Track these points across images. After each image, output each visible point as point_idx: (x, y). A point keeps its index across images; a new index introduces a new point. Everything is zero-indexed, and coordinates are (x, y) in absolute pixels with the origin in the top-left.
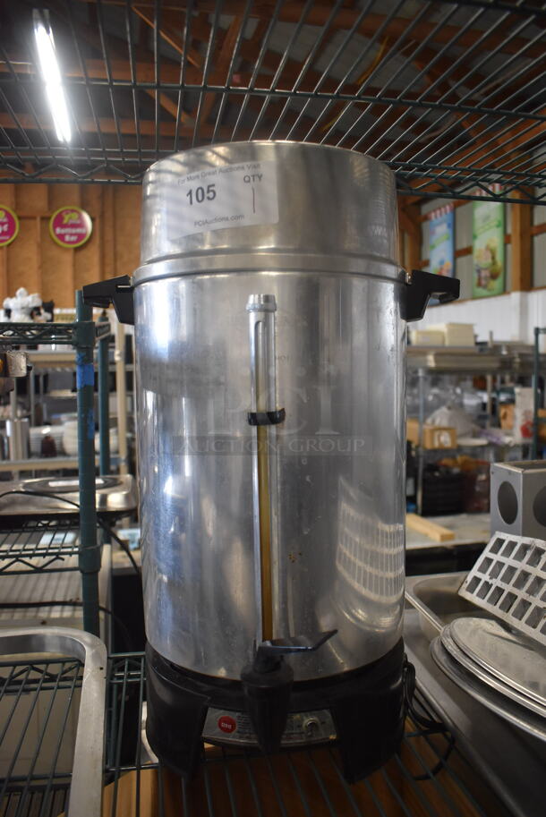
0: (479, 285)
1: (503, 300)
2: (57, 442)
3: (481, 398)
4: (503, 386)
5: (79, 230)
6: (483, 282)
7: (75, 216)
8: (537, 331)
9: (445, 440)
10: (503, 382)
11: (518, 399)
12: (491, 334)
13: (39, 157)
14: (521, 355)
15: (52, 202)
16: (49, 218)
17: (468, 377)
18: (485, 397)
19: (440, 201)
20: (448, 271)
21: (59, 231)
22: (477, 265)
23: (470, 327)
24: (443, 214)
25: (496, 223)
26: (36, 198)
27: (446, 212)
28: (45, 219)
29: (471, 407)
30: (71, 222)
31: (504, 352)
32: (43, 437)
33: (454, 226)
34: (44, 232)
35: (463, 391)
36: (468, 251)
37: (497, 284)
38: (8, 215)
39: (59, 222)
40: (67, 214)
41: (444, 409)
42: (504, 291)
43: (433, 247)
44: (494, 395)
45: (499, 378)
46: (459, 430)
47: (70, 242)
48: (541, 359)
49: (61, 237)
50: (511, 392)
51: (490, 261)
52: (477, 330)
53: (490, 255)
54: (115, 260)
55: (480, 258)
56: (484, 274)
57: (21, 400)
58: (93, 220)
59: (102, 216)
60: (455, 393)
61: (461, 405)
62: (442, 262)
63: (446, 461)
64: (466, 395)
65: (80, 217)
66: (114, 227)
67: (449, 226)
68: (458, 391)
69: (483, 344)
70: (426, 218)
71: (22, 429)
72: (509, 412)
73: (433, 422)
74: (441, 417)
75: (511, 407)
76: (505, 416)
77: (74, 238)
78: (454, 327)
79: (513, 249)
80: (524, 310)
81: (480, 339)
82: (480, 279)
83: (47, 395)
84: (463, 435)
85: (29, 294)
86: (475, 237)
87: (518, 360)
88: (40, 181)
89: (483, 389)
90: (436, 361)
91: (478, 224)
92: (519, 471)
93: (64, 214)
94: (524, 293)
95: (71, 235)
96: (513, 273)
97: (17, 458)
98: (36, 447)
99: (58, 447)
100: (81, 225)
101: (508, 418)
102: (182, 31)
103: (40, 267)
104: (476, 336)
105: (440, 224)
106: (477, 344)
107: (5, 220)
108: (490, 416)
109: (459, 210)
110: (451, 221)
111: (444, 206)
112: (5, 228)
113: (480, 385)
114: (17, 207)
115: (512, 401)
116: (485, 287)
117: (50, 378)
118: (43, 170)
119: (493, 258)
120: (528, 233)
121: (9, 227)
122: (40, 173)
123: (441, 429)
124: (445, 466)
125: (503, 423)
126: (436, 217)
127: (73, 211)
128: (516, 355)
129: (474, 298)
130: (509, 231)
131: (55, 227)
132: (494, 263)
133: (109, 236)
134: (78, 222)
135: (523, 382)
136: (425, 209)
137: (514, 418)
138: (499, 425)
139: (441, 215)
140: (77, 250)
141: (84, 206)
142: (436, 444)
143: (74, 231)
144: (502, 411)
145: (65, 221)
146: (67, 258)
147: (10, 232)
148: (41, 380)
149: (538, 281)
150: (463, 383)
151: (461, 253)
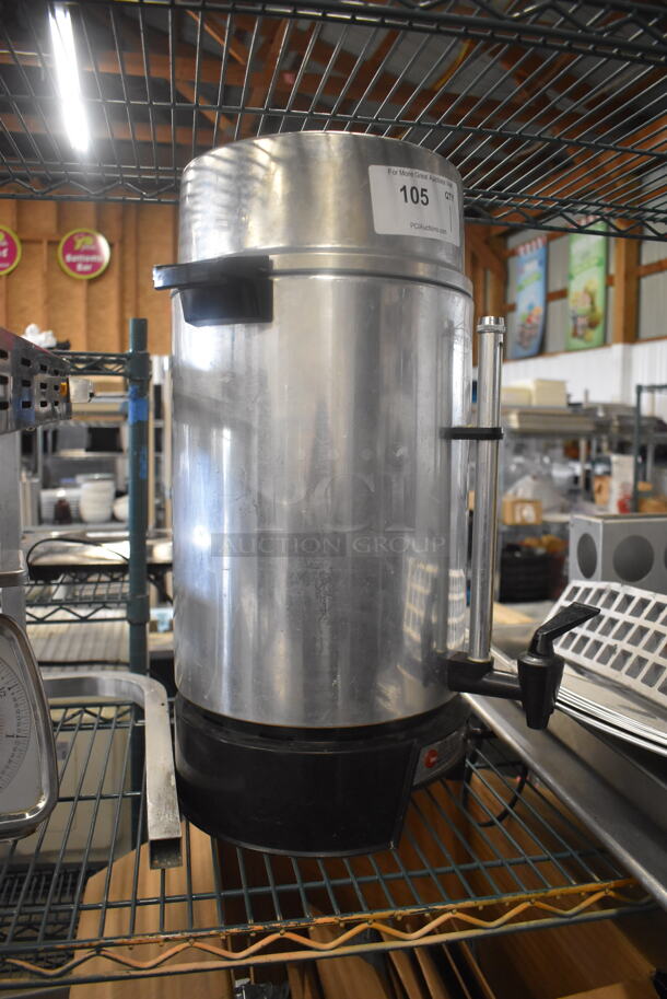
0: (575, 334)
1: (602, 353)
2: (73, 507)
3: (573, 469)
4: (600, 456)
5: (93, 258)
6: (580, 332)
7: (89, 240)
8: (639, 389)
9: (528, 514)
10: (599, 450)
11: (615, 469)
12: (587, 393)
13: (51, 173)
14: (620, 418)
15: (62, 222)
16: (57, 243)
17: (559, 442)
18: (578, 469)
19: (531, 233)
20: (538, 318)
21: (69, 258)
22: (573, 311)
23: (561, 384)
24: (534, 249)
25: (596, 261)
26: (43, 218)
27: (537, 247)
28: (53, 244)
29: (560, 479)
30: (84, 248)
31: (601, 414)
32: (56, 501)
33: (546, 264)
34: (52, 260)
35: (552, 460)
36: (563, 294)
37: (596, 334)
38: (8, 238)
39: (70, 247)
40: (80, 238)
41: (528, 480)
42: (604, 343)
43: (521, 288)
44: (588, 466)
45: (594, 444)
46: (545, 503)
47: (82, 273)
48: (644, 423)
49: (73, 265)
50: (608, 462)
51: (587, 306)
52: (570, 389)
53: (588, 300)
54: (137, 296)
55: (577, 302)
56: (582, 322)
57: (25, 460)
58: (111, 245)
59: (122, 242)
60: (542, 463)
61: (549, 477)
62: (531, 307)
63: (529, 541)
64: (556, 465)
65: (95, 242)
66: (137, 254)
67: (540, 263)
68: (546, 460)
69: (576, 405)
70: (514, 253)
71: (32, 490)
72: (604, 484)
73: (515, 493)
74: (524, 488)
75: (607, 478)
76: (600, 490)
77: (88, 268)
78: (543, 384)
79: (616, 293)
80: (627, 365)
81: (574, 400)
82: (575, 328)
83: (56, 455)
84: (550, 510)
85: (41, 332)
86: (570, 277)
87: (616, 423)
88: (50, 198)
89: (576, 458)
90: (520, 421)
91: (576, 261)
92: (600, 521)
93: (76, 238)
94: (628, 346)
95: (84, 263)
96: (616, 321)
97: (26, 524)
98: (48, 512)
99: (73, 514)
100: (96, 252)
101: (604, 492)
102: (226, 20)
103: (47, 301)
104: (569, 396)
105: (531, 260)
106: (570, 405)
107: (5, 244)
108: (583, 490)
109: (553, 245)
110: (543, 257)
111: (535, 239)
112: (4, 253)
113: (572, 453)
114: (19, 228)
115: (608, 474)
116: (582, 337)
117: (60, 435)
118: (53, 186)
119: (592, 303)
120: (634, 274)
121: (9, 253)
122: (51, 190)
123: (524, 501)
124: (529, 547)
125: (598, 498)
126: (525, 251)
127: (87, 234)
128: (614, 418)
129: (569, 350)
130: (612, 271)
131: (65, 254)
132: (593, 309)
133: (130, 266)
134: (93, 248)
135: (622, 448)
136: (513, 242)
137: (610, 491)
138: (592, 500)
139: (531, 249)
140: (91, 282)
141: (101, 228)
142: (518, 520)
143: (87, 259)
144: (596, 484)
145: (78, 247)
146: (79, 292)
147: (10, 258)
148: (50, 436)
149: (645, 330)
150: (551, 451)
151: (554, 295)
